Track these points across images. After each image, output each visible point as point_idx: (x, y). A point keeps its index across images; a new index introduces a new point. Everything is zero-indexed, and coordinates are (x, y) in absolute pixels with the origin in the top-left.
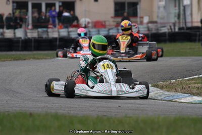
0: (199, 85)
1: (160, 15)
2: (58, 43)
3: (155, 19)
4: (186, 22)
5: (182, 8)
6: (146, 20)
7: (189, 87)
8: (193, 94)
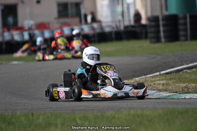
0: (164, 82)
2: (4, 46)
4: (130, 21)
5: (125, 6)
7: (155, 84)
8: (160, 91)
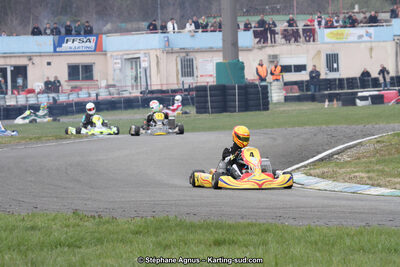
1: (116, 78)
3: (111, 82)
4: (147, 85)
6: (103, 83)
